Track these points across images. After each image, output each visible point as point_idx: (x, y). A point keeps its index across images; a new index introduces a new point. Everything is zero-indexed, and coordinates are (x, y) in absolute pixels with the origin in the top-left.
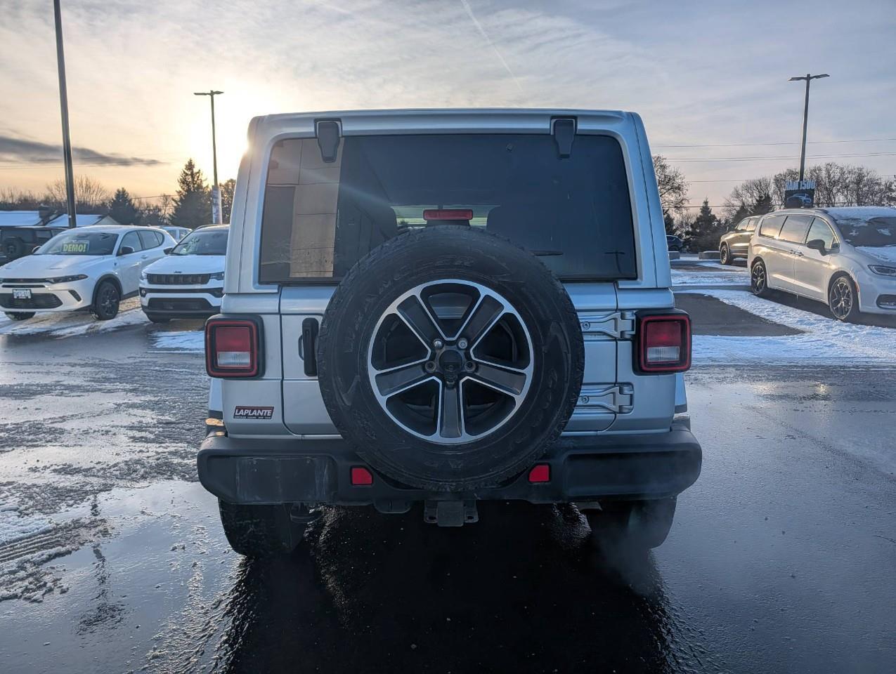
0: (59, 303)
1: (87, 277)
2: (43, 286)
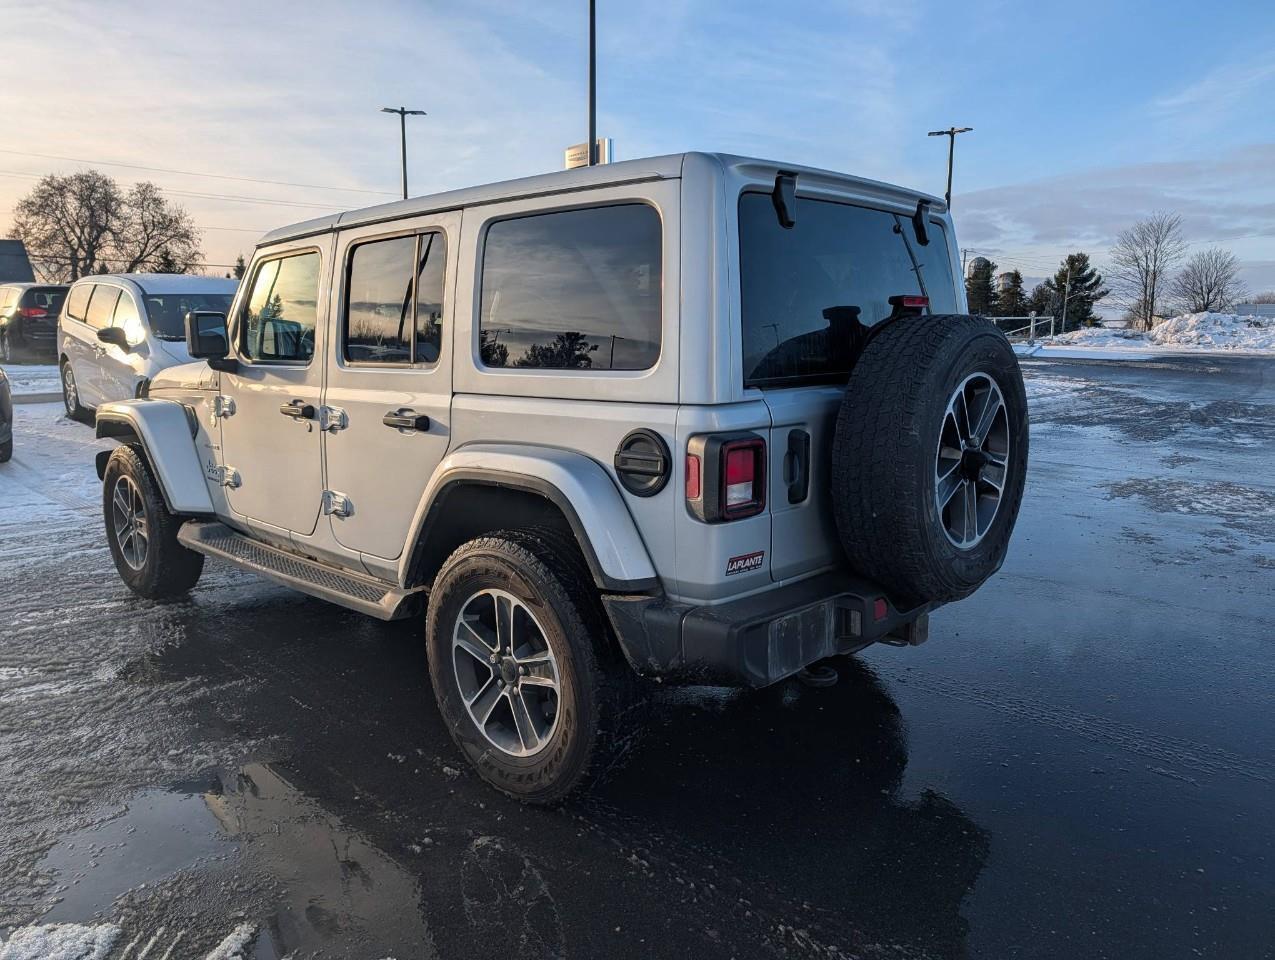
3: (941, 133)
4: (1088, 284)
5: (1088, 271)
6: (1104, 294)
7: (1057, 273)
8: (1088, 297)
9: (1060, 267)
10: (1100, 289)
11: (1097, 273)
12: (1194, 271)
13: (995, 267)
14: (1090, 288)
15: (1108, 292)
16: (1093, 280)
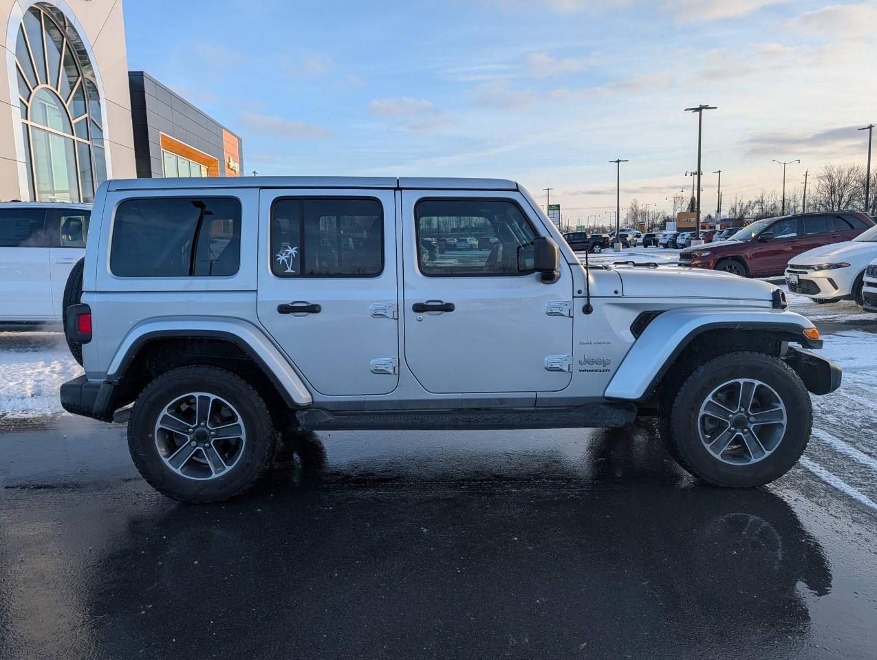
0: (818, 291)
1: (850, 265)
2: (806, 273)
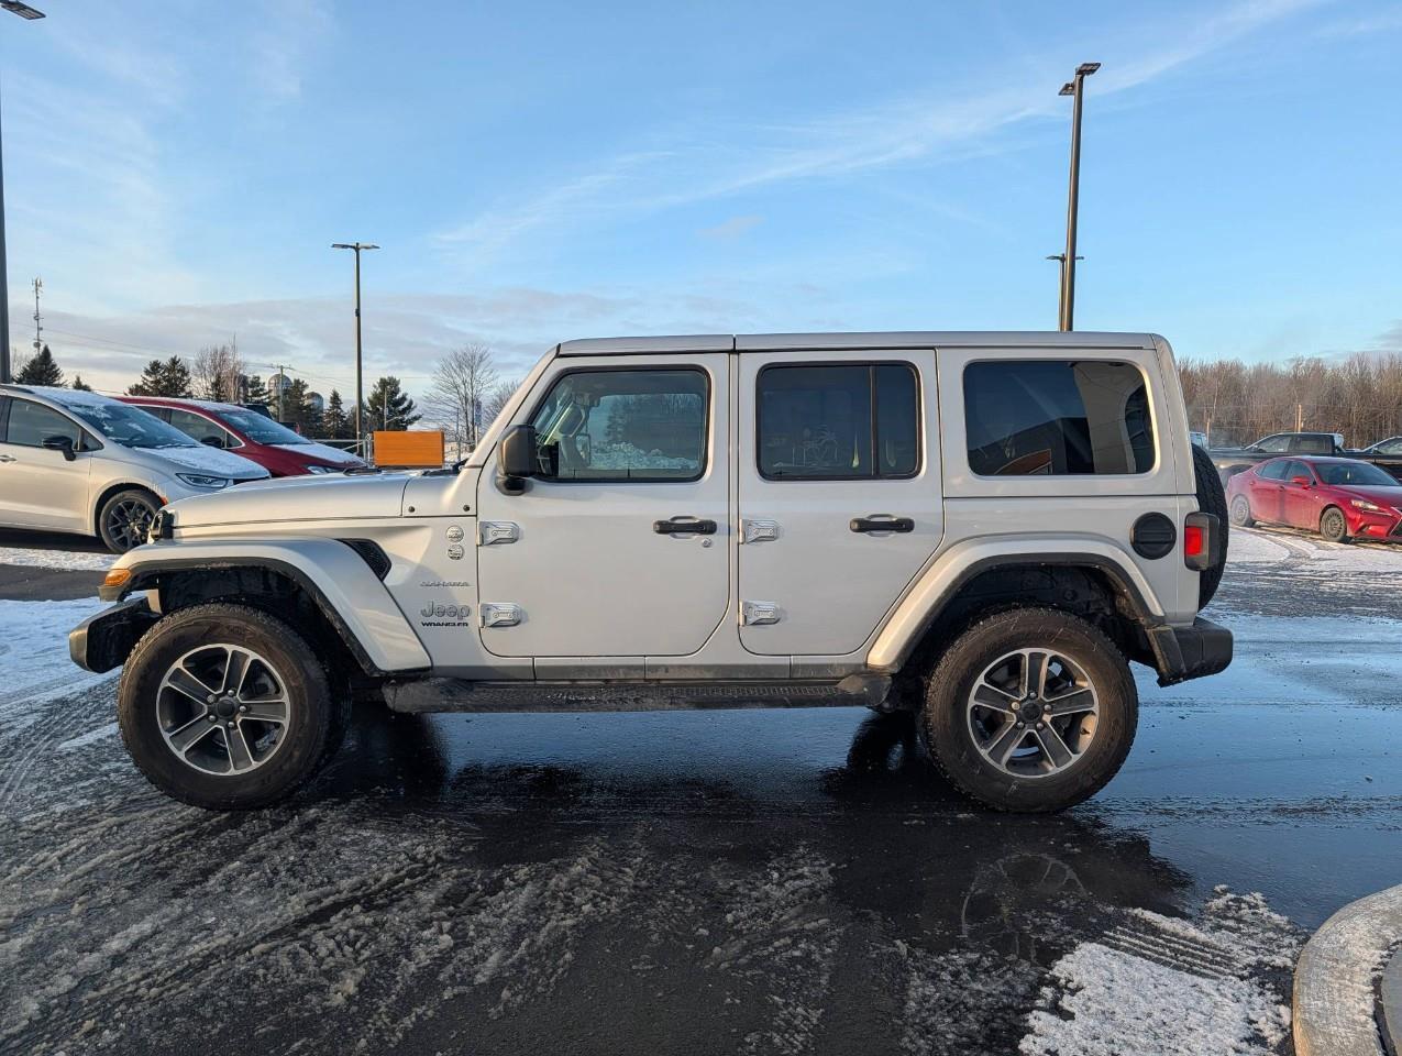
3: (346, 247)
4: (401, 408)
5: (399, 396)
6: (416, 418)
7: (370, 396)
8: (402, 421)
9: (373, 389)
10: (413, 414)
11: (408, 397)
12: (501, 399)
13: (306, 386)
14: (404, 411)
15: (420, 417)
16: (405, 404)
